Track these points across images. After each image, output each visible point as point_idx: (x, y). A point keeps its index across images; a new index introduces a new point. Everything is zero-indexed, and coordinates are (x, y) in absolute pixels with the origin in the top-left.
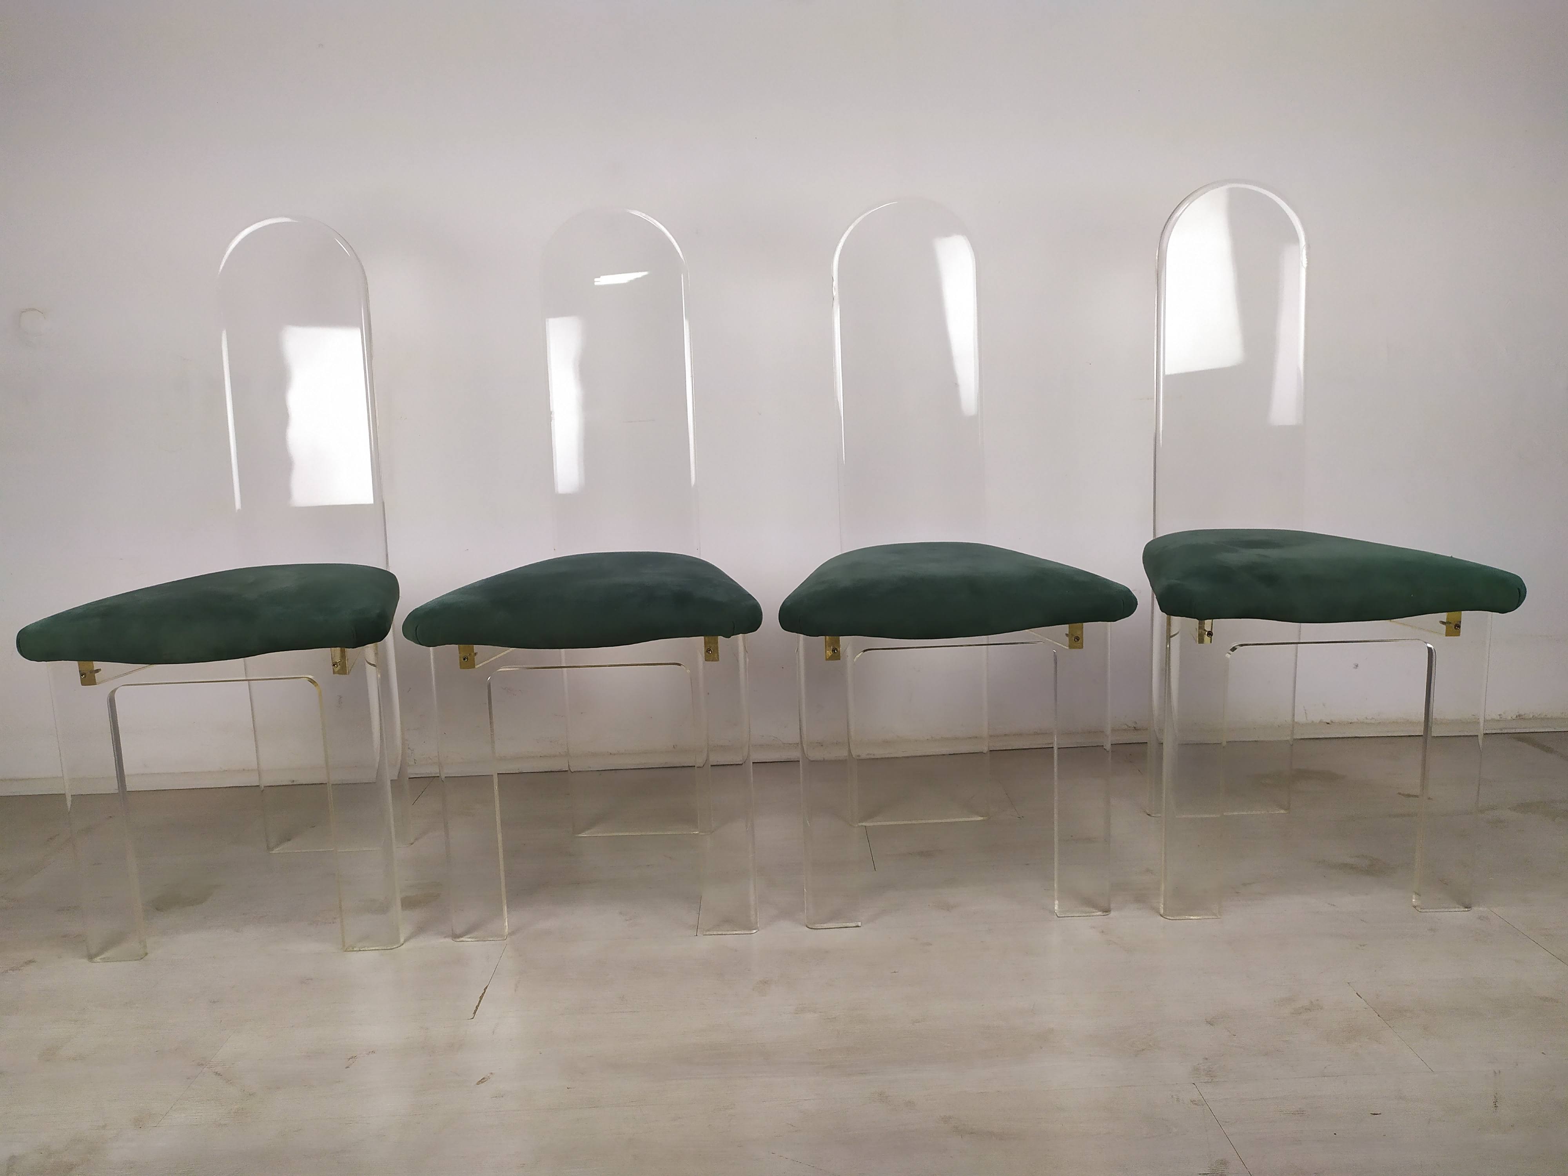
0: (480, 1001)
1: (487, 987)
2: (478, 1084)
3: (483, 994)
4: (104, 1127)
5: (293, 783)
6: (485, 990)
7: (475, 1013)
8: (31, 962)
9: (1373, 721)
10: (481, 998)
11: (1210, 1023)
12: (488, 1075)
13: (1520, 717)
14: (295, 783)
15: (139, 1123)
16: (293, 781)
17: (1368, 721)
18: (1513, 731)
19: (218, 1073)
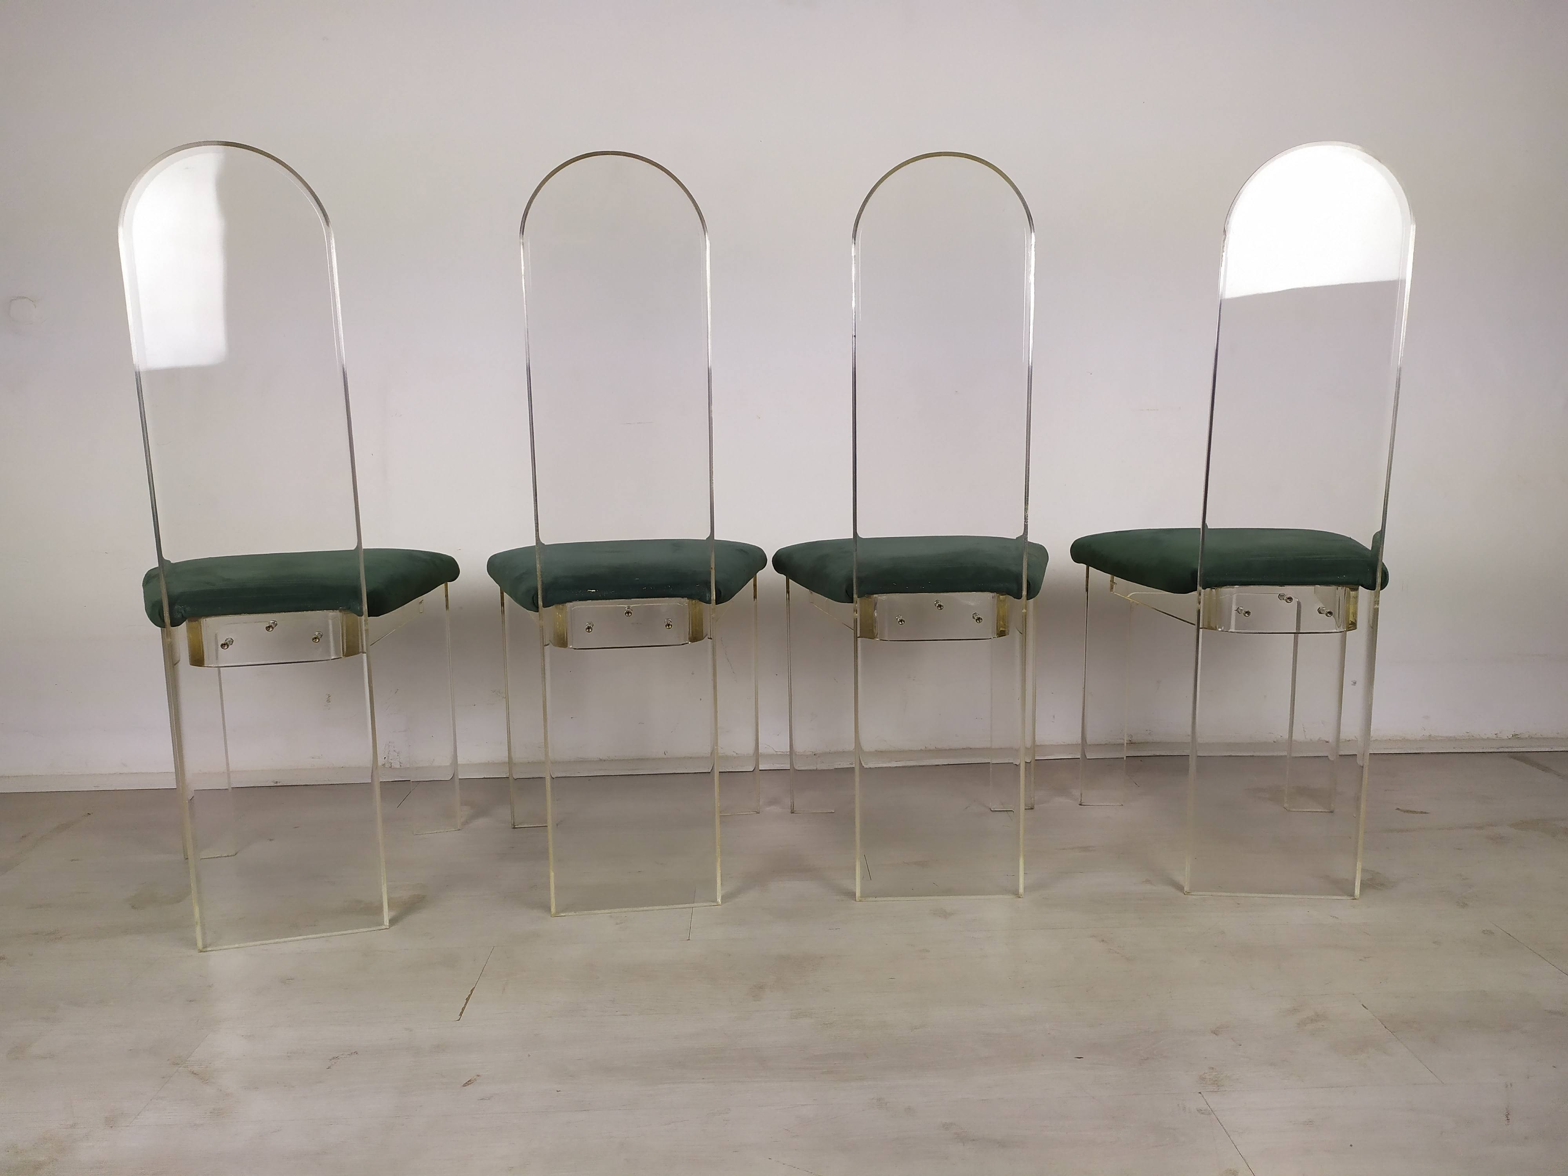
0: (466, 1003)
1: (473, 989)
2: (464, 1086)
3: (469, 996)
4: (73, 1126)
5: (276, 785)
6: (472, 991)
7: (461, 1015)
10: (467, 1000)
11: (1215, 1033)
12: (475, 1078)
13: (1516, 737)
14: (278, 785)
15: (111, 1122)
16: (277, 782)
18: (1510, 750)
19: (195, 1072)
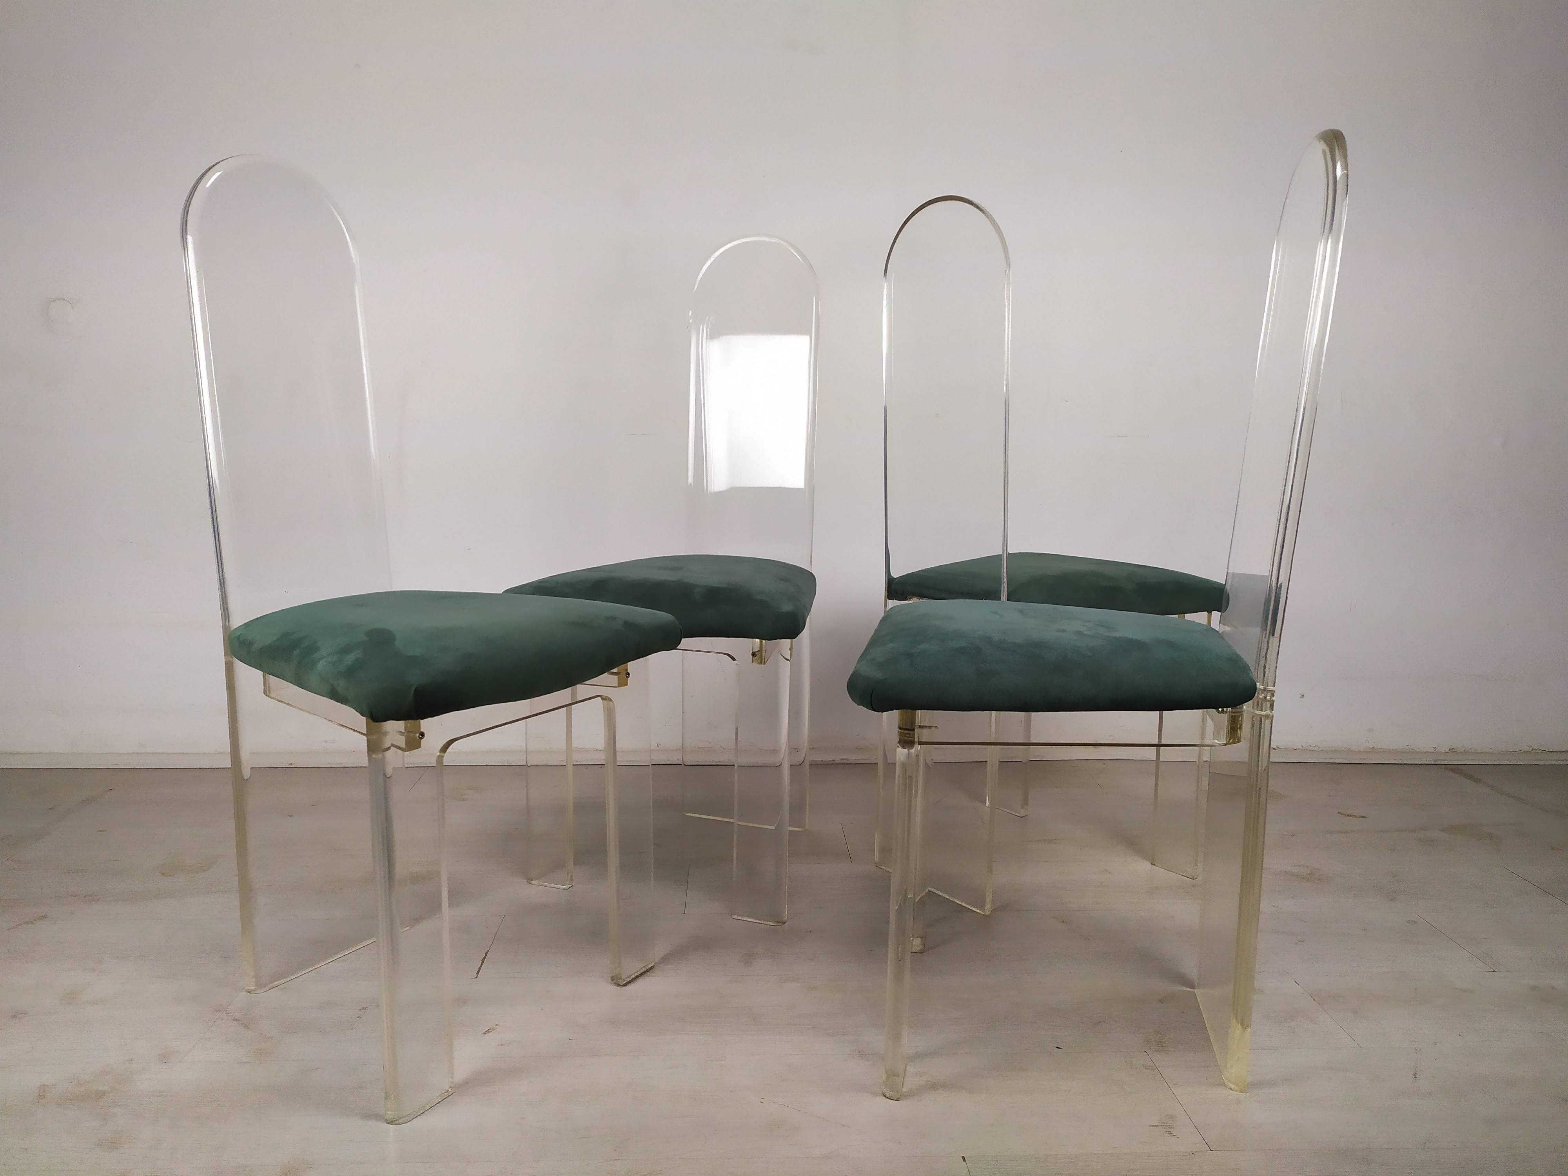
0: (482, 964)
1: (487, 952)
2: (484, 1034)
3: (485, 958)
4: (131, 1060)
5: (291, 766)
7: (478, 973)
8: (44, 917)
9: (1316, 749)
10: (483, 960)
12: (494, 1027)
13: (1452, 750)
14: (293, 766)
15: (164, 1058)
17: (1312, 748)
19: (236, 1018)
